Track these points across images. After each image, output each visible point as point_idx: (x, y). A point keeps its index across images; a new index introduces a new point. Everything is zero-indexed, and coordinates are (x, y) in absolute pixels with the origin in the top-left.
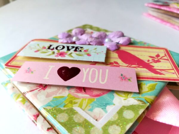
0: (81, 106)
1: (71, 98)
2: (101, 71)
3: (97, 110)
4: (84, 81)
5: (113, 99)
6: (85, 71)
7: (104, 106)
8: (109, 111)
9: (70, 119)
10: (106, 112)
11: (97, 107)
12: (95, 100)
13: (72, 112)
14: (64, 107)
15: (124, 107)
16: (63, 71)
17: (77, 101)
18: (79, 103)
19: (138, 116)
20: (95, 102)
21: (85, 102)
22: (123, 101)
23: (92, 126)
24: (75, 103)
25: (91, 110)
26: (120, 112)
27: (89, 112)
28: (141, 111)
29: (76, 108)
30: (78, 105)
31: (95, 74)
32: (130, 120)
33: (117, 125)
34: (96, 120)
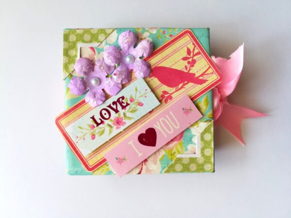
0: (179, 153)
1: (169, 152)
2: (167, 116)
3: (190, 147)
4: (166, 136)
5: (191, 132)
6: (158, 126)
7: (190, 141)
8: (196, 143)
9: (183, 165)
10: (195, 144)
11: (188, 144)
12: (183, 141)
13: (179, 160)
14: (172, 161)
15: (202, 134)
16: (144, 140)
17: (173, 151)
18: (176, 151)
19: (213, 134)
20: (184, 143)
21: (179, 147)
22: (198, 129)
23: (196, 158)
24: (175, 153)
25: (186, 150)
26: (202, 138)
27: (186, 152)
28: (212, 129)
29: (178, 156)
30: (177, 153)
31: (165, 122)
32: (211, 140)
33: (207, 148)
34: (195, 153)
